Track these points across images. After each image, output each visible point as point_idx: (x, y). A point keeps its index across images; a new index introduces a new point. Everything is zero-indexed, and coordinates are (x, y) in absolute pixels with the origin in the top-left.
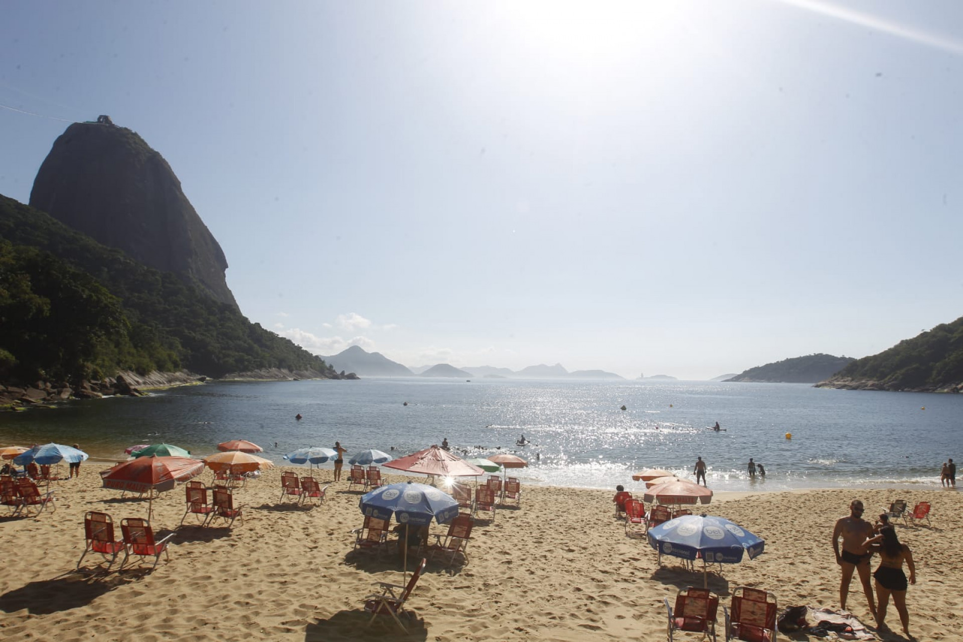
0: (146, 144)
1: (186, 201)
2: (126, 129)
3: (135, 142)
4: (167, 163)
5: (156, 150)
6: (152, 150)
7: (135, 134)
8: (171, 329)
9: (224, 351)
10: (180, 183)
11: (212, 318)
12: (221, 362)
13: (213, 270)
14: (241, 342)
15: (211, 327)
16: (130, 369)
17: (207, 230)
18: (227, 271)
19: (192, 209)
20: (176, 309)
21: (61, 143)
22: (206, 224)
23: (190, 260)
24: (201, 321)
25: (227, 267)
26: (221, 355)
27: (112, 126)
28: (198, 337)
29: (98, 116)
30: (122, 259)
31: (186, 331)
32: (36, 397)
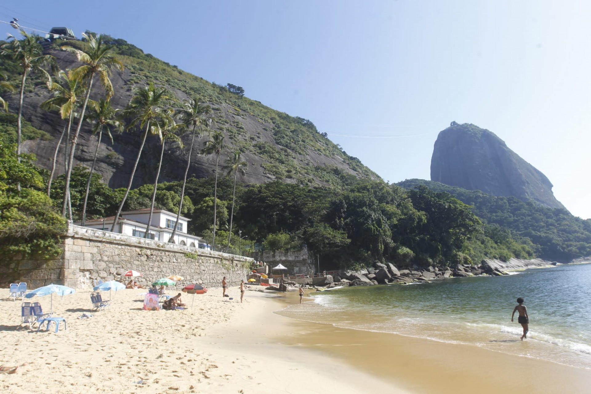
0: (478, 127)
1: (511, 151)
2: (466, 124)
3: (472, 129)
4: (493, 133)
5: (485, 129)
6: (483, 129)
7: (471, 124)
8: (522, 232)
9: (566, 243)
10: (504, 142)
11: (550, 220)
12: (566, 250)
13: (542, 191)
14: (579, 234)
15: (551, 227)
16: (495, 257)
17: (531, 166)
18: (553, 189)
19: (517, 155)
20: (522, 219)
21: (437, 144)
22: (528, 162)
23: (524, 187)
24: (542, 224)
25: (552, 186)
26: (565, 246)
27: (458, 125)
28: (543, 235)
29: (450, 123)
30: (481, 195)
31: (533, 232)
32: (429, 277)
